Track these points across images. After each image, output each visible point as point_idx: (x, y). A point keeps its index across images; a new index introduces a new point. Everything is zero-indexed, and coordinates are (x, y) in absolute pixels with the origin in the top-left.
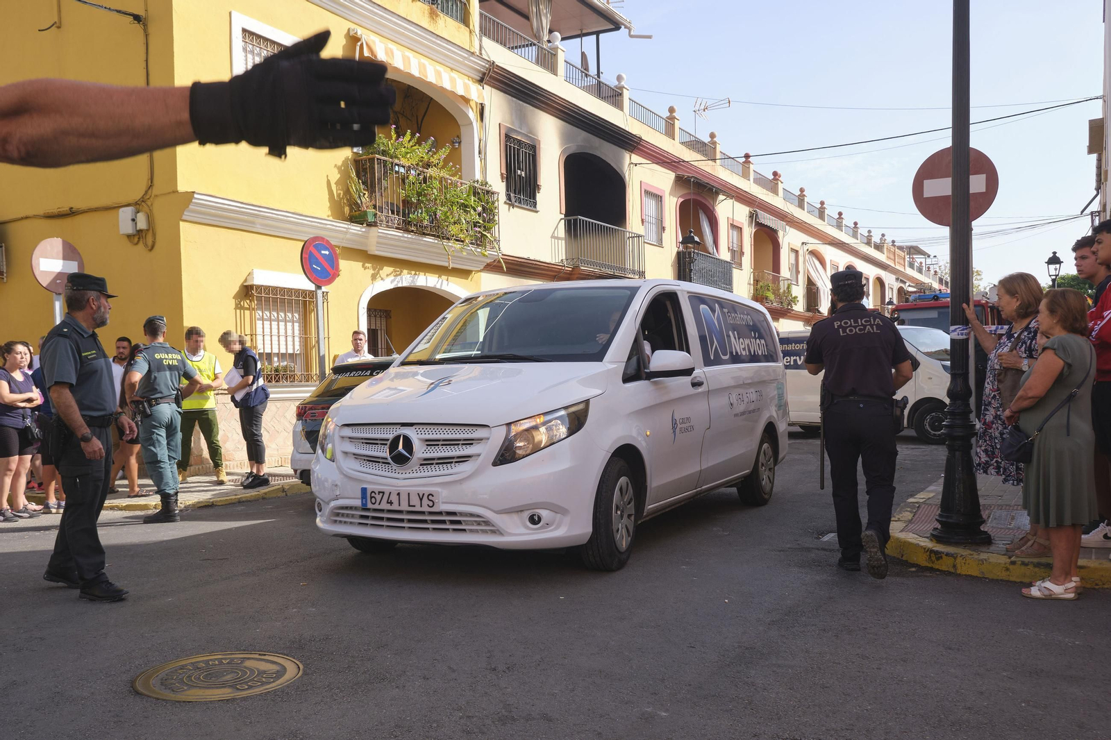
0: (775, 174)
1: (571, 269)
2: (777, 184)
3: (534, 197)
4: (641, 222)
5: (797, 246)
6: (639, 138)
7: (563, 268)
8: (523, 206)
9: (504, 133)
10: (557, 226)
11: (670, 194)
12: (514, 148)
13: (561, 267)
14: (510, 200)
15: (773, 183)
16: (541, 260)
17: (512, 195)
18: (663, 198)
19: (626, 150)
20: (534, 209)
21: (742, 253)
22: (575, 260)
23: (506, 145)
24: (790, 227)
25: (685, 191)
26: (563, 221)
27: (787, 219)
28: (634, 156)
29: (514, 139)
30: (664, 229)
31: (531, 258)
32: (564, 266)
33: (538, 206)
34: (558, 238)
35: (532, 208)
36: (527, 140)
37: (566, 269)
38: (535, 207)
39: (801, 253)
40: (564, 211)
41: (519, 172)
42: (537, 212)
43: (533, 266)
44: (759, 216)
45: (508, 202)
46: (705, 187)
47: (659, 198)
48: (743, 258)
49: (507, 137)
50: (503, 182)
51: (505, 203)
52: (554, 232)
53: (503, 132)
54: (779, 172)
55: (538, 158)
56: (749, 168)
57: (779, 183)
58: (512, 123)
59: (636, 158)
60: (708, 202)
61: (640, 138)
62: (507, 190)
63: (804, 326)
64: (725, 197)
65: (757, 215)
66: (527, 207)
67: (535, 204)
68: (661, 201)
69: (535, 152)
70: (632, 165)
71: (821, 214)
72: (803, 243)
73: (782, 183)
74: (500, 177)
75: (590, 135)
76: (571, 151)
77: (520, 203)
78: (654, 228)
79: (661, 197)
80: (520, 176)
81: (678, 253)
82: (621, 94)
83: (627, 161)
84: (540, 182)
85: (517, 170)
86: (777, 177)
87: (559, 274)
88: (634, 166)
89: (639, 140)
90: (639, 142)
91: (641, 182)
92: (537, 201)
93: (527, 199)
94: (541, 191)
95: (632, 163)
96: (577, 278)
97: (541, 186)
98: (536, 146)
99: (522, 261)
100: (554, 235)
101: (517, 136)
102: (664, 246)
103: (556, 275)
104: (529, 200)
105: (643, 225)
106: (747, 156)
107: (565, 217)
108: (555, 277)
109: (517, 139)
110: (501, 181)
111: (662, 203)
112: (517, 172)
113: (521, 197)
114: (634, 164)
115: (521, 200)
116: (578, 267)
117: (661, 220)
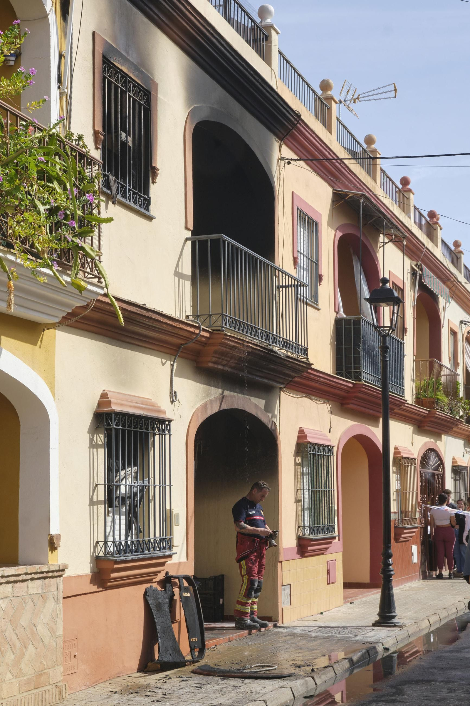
0: (433, 214)
1: (207, 335)
2: (435, 229)
3: (147, 190)
4: (292, 262)
5: (456, 327)
6: (297, 114)
7: (197, 331)
8: (132, 205)
9: (101, 51)
10: (181, 254)
11: (328, 223)
12: (116, 87)
13: (192, 330)
14: (109, 188)
15: (431, 226)
16: (165, 312)
17: (112, 178)
18: (319, 225)
19: (275, 134)
20: (146, 213)
21: (404, 330)
22: (214, 318)
23: (104, 78)
25: (344, 221)
26: (189, 243)
27: (449, 283)
28: (284, 148)
29: (118, 70)
30: (320, 278)
31: (149, 306)
32: (198, 328)
33: (152, 207)
34: (183, 276)
35: (143, 210)
36: (138, 77)
37: (202, 333)
38: (147, 208)
39: (460, 337)
40: (191, 225)
41: (124, 135)
42: (150, 218)
44: (423, 275)
45: (105, 190)
47: (313, 226)
48: (405, 337)
49: (106, 61)
50: (97, 148)
51: (102, 191)
52: (178, 264)
53: (99, 51)
54: (438, 212)
55: (153, 115)
56: (408, 199)
57: (438, 228)
58: (115, 39)
59: (287, 153)
60: (369, 243)
61: (299, 116)
62: (104, 166)
63: (465, 446)
65: (422, 272)
66: (137, 207)
67: (147, 203)
68: (316, 231)
69: (148, 102)
70: (283, 163)
72: (461, 322)
74: (92, 138)
75: (227, 94)
76: (204, 115)
77: (124, 196)
78: (308, 274)
79: (317, 224)
80: (124, 144)
81: (338, 322)
82: (267, 37)
83: (276, 156)
84: (156, 163)
85: (120, 131)
86: (435, 220)
87: (186, 343)
88: (286, 165)
89: (296, 120)
90: (296, 122)
91: (293, 193)
92: (150, 198)
93: (133, 190)
94: (158, 180)
95: (282, 159)
96: (216, 352)
97: (158, 170)
98: (150, 93)
99: (134, 311)
100: (177, 270)
101: (122, 65)
102: (319, 307)
103: (181, 345)
104: (137, 193)
105: (295, 268)
106: (405, 181)
107: (192, 235)
108: (179, 348)
109: (121, 70)
110: (94, 147)
111: (319, 234)
112: (121, 134)
113: (126, 187)
114: (287, 159)
115: (125, 192)
116: (219, 330)
117: (316, 264)
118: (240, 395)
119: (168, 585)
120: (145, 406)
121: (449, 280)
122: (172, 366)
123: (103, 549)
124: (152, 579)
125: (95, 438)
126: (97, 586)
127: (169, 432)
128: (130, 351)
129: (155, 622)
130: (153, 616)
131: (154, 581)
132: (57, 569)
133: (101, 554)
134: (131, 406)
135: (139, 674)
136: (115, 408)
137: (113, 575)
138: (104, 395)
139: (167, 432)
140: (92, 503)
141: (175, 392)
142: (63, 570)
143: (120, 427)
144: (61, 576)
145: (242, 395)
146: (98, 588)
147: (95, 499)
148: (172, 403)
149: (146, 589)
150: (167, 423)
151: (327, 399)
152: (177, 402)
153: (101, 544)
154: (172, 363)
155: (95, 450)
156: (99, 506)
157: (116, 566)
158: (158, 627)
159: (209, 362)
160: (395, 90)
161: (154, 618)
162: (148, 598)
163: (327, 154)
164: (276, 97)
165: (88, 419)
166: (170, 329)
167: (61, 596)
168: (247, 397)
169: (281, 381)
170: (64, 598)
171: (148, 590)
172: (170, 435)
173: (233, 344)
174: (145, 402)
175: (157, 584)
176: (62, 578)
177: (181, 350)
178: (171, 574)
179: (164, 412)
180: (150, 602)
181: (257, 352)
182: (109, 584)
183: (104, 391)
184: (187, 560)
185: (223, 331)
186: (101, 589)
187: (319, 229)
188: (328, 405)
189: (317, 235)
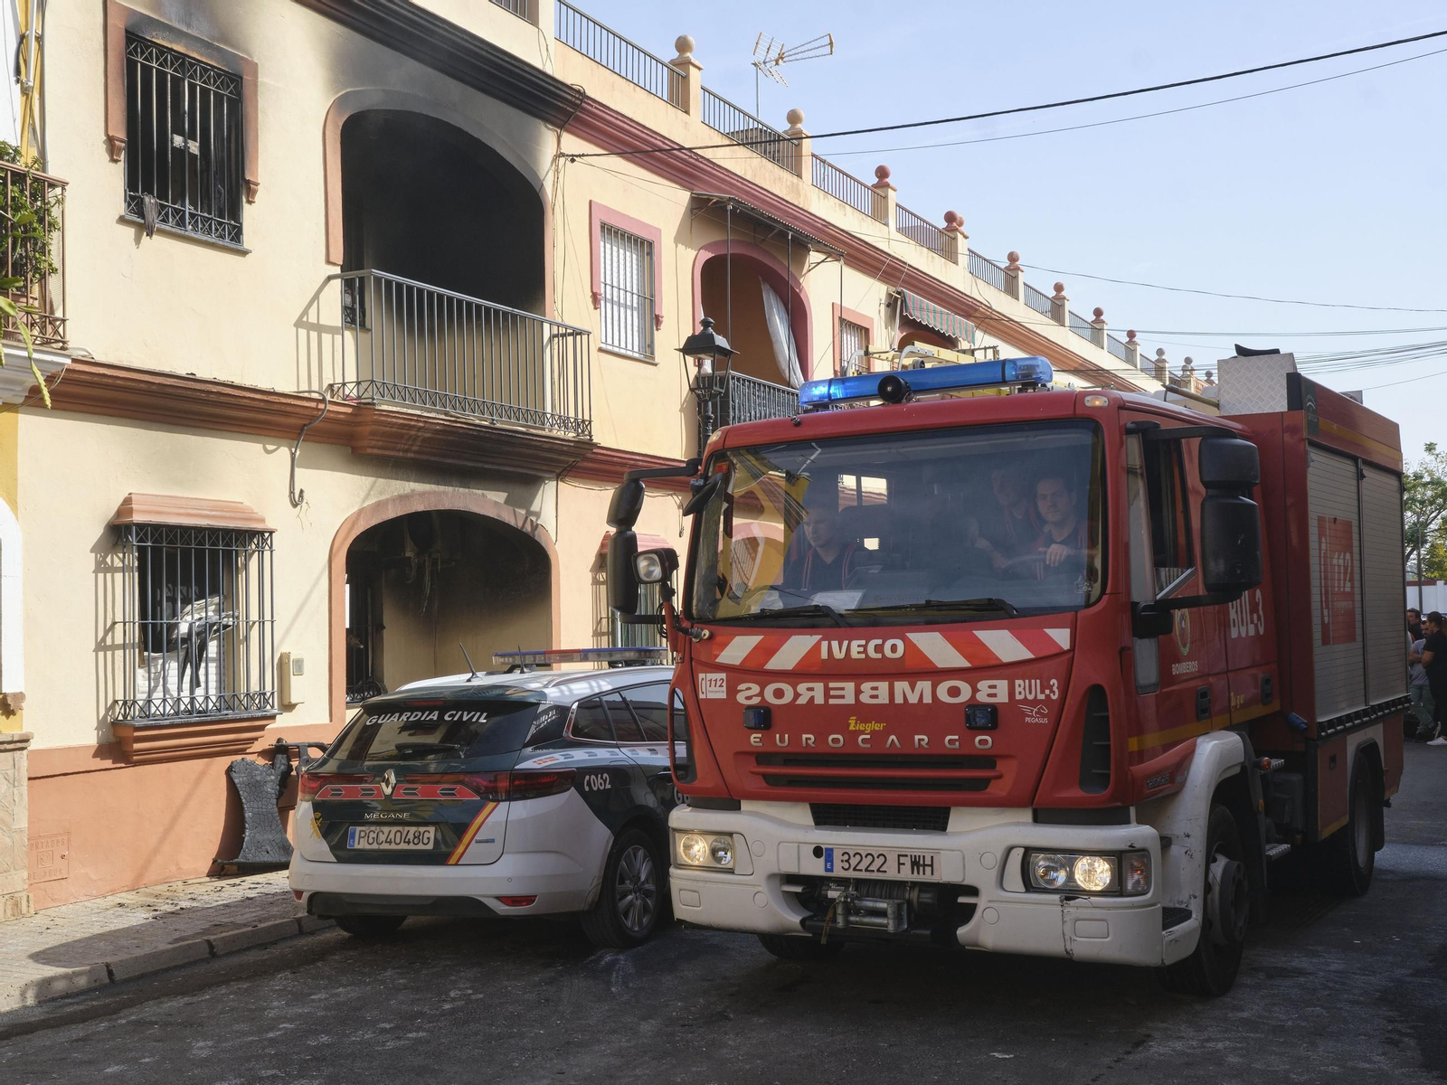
0: (950, 217)
1: (349, 410)
2: (955, 239)
3: (235, 213)
4: (589, 300)
6: (578, 92)
7: (321, 406)
8: (192, 234)
9: (121, 25)
10: (316, 297)
11: (677, 240)
12: (161, 74)
13: (311, 404)
14: (142, 215)
15: (945, 237)
16: (237, 382)
17: (150, 200)
18: (656, 245)
19: (546, 120)
20: (233, 245)
22: (365, 385)
23: (131, 66)
24: (985, 332)
25: (716, 237)
26: (337, 285)
27: (976, 314)
28: (566, 137)
29: (163, 50)
30: (657, 320)
31: (200, 375)
32: (323, 400)
33: (247, 237)
34: (320, 328)
35: (227, 242)
36: (211, 58)
37: (332, 408)
38: (237, 238)
40: (338, 256)
41: (178, 140)
42: (244, 253)
43: (213, 397)
44: (910, 304)
45: (132, 217)
46: (771, 228)
47: (644, 247)
49: (135, 39)
50: (116, 161)
51: (122, 220)
52: (305, 312)
53: (118, 24)
54: (959, 214)
55: (248, 108)
56: (886, 198)
57: (960, 236)
58: (158, 6)
59: (571, 143)
60: (778, 264)
61: (582, 92)
62: (131, 184)
64: (822, 257)
65: (904, 301)
66: (206, 239)
67: (237, 234)
68: (650, 254)
69: (238, 91)
70: (562, 160)
71: (1056, 310)
73: (966, 237)
74: (101, 149)
76: (369, 103)
77: (181, 223)
78: (633, 319)
79: (650, 244)
80: (181, 153)
83: (550, 151)
84: (255, 173)
85: (172, 134)
86: (955, 224)
87: (310, 424)
88: (568, 163)
89: (578, 99)
90: (578, 102)
91: (591, 201)
92: (241, 224)
93: (206, 215)
94: (257, 198)
95: (563, 155)
96: (373, 433)
97: (257, 184)
98: (241, 78)
99: (168, 383)
100: (305, 319)
101: (171, 42)
102: (656, 361)
103: (305, 425)
104: (212, 219)
105: (596, 308)
106: (882, 173)
107: (342, 272)
108: (302, 430)
109: (172, 50)
110: (109, 159)
111: (655, 258)
112: (172, 139)
113: (184, 212)
114: (567, 155)
115: (182, 218)
116: (369, 404)
117: (651, 300)
118: (461, 490)
119: (279, 756)
120: (214, 513)
121: (976, 310)
122: (293, 455)
123: (122, 711)
124: (246, 749)
125: (108, 560)
126: (111, 761)
127: (271, 547)
128: (194, 437)
129: (243, 808)
130: (241, 800)
131: (248, 751)
132: (10, 739)
133: (121, 718)
134: (179, 514)
135: (208, 879)
136: (138, 518)
137: (137, 746)
138: (128, 501)
139: (267, 548)
140: (101, 646)
141: (302, 491)
142: (27, 741)
143: (149, 544)
144: (23, 749)
145: (467, 490)
146: (113, 763)
147: (109, 642)
148: (295, 505)
149: (232, 763)
150: (267, 535)
151: (674, 490)
152: (304, 504)
153: (121, 703)
154: (293, 450)
155: (109, 576)
156: (116, 652)
157: (136, 734)
158: (248, 815)
159: (368, 447)
160: (831, 44)
161: (242, 803)
162: (233, 775)
163: (660, 143)
164: (527, 69)
165: (96, 531)
166: (262, 405)
167: (25, 775)
168: (480, 492)
169: (545, 468)
170: (30, 779)
171: (235, 763)
172: (272, 552)
173: (401, 421)
174: (218, 506)
175: (258, 756)
176: (25, 752)
177: (305, 432)
178: (290, 740)
179: (263, 520)
180: (236, 781)
181: (461, 431)
182: (135, 758)
183: (130, 494)
184: (331, 721)
185: (374, 404)
186: (123, 765)
187: (656, 250)
188: (675, 497)
189: (651, 259)
